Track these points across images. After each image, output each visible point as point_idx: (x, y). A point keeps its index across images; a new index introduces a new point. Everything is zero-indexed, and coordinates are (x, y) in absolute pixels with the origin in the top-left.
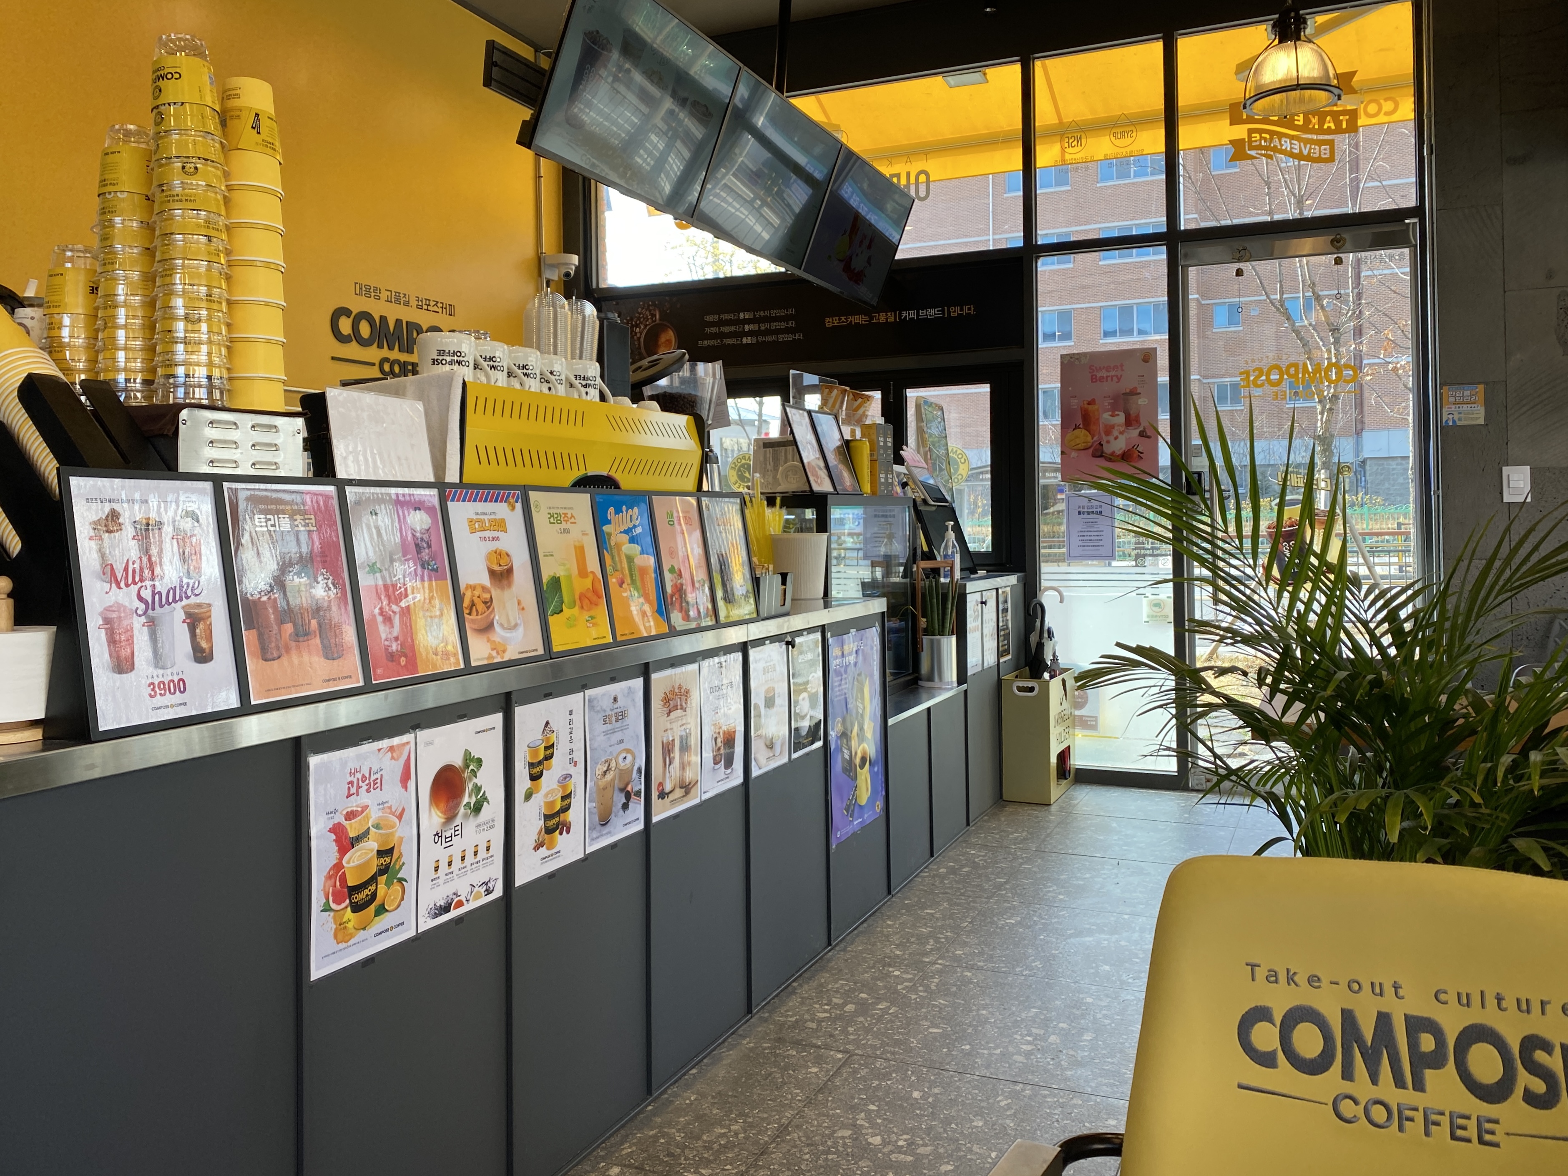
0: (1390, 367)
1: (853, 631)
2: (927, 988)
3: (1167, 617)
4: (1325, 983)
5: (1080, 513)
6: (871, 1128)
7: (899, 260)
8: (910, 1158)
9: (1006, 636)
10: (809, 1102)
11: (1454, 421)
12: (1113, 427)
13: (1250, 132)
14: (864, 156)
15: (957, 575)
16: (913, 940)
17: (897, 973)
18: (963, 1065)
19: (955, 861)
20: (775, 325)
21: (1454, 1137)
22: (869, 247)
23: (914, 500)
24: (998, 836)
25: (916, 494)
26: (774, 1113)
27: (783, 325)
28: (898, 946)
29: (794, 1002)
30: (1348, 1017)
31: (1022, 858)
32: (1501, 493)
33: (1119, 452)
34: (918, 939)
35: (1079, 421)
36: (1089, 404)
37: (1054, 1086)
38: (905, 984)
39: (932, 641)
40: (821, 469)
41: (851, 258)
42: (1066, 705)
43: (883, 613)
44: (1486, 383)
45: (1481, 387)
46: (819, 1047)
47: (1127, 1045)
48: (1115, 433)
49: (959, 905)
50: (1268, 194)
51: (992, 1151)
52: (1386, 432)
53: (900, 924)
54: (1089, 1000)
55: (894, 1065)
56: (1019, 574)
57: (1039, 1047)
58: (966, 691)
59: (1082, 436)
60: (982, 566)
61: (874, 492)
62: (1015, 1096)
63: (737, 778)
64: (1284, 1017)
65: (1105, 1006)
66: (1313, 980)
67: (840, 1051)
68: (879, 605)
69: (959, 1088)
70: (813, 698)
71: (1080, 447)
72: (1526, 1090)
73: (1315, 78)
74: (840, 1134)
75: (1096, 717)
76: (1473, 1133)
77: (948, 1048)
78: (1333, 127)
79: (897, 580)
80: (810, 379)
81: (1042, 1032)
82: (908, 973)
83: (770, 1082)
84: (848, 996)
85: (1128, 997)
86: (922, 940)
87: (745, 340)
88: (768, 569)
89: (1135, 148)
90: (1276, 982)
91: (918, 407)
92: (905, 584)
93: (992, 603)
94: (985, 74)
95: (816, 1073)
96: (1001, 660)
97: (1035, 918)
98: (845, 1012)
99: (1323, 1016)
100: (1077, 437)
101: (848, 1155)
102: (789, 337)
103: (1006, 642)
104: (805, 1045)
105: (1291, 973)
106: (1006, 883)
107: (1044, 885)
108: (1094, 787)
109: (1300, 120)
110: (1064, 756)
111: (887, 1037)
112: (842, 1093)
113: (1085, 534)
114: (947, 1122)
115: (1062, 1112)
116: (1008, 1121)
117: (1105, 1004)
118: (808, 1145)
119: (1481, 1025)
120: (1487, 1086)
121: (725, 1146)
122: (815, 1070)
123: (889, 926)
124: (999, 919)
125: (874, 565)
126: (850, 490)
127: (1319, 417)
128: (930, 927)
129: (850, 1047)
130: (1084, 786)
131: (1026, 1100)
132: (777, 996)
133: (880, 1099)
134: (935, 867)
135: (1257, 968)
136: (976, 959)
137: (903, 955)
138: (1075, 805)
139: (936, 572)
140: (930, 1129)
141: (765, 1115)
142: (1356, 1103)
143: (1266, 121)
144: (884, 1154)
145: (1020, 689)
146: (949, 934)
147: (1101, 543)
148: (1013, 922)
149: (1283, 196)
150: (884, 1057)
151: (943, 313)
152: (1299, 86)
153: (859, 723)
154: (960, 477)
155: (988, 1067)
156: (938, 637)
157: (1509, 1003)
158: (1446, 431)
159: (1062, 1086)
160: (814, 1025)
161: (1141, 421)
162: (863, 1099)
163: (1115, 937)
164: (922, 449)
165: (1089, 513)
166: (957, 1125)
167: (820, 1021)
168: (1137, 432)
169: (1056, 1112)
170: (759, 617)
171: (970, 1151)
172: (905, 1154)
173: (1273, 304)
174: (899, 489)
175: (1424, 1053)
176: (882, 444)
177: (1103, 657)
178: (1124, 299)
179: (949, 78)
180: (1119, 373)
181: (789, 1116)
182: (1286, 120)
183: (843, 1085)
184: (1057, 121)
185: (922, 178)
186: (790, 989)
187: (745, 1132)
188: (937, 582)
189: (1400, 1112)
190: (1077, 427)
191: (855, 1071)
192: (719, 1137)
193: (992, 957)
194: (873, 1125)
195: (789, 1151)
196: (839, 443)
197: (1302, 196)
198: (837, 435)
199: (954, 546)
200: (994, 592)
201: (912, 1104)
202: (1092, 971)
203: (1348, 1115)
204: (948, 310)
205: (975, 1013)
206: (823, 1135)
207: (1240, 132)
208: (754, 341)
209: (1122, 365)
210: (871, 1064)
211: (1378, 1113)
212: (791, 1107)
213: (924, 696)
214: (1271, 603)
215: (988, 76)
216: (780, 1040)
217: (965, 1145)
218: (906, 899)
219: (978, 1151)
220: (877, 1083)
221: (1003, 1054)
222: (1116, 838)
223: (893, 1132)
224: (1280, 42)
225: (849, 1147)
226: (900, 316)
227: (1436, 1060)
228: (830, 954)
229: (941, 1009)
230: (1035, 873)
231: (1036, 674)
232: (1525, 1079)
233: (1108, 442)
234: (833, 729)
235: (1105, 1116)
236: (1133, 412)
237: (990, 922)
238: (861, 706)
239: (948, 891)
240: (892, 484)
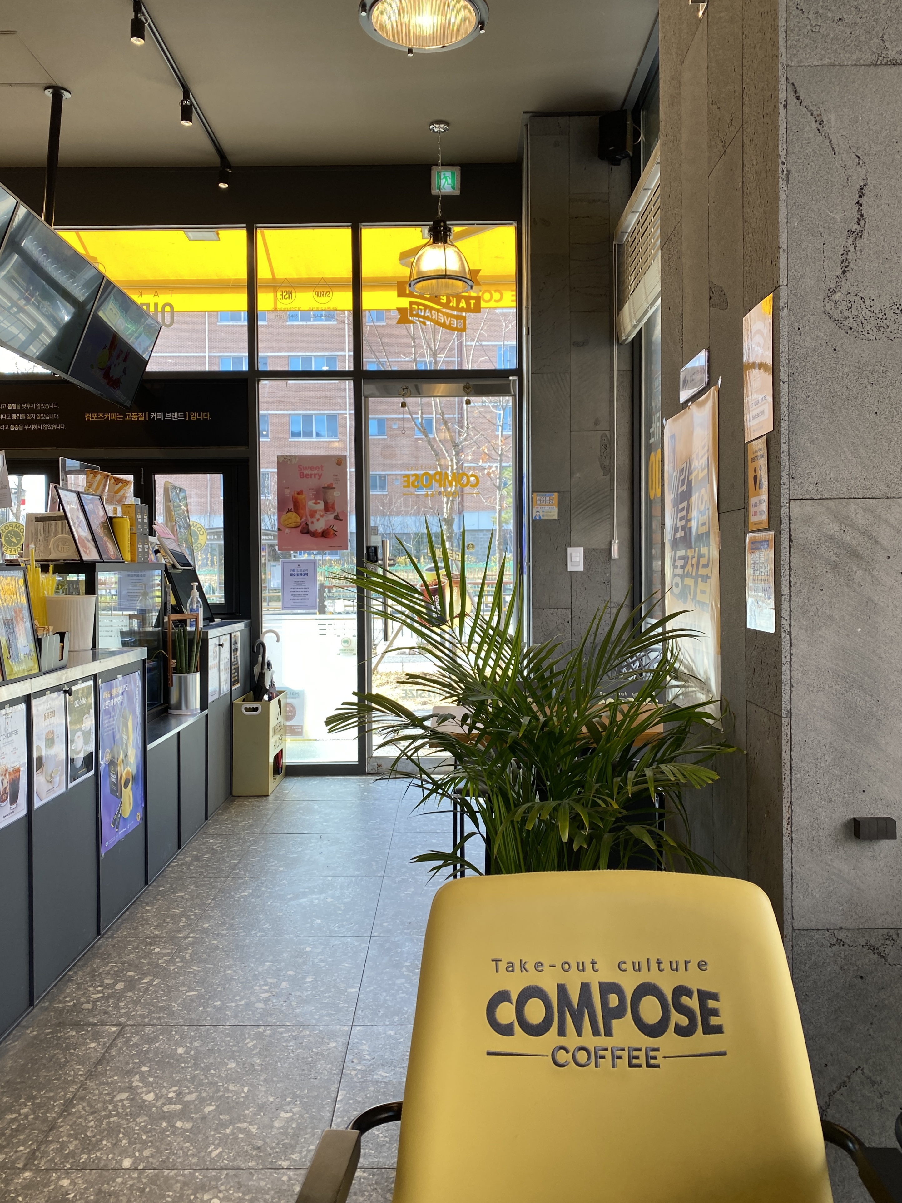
0: (486, 471)
1: (120, 677)
2: (183, 959)
3: (353, 650)
4: (546, 967)
5: (291, 575)
6: (145, 1087)
7: (149, 373)
8: (179, 1107)
9: (237, 670)
10: (90, 1075)
11: (540, 517)
12: (315, 512)
13: (411, 303)
14: (120, 286)
15: (201, 624)
16: (168, 920)
17: (157, 950)
18: (217, 1019)
19: (198, 850)
20: (39, 416)
21: (631, 1065)
22: (125, 360)
23: (165, 565)
24: (230, 826)
25: (167, 560)
26: (59, 1091)
27: (48, 417)
28: (156, 927)
29: (71, 988)
30: (562, 989)
31: (250, 841)
32: (567, 565)
33: (320, 530)
34: (172, 919)
35: (291, 506)
36: (298, 494)
37: (287, 1023)
38: (165, 958)
39: (180, 678)
40: (88, 541)
41: (110, 368)
42: (280, 719)
43: (144, 660)
44: (559, 492)
45: (556, 495)
46: (96, 1024)
47: (338, 980)
48: (317, 516)
49: (204, 885)
50: (414, 347)
51: (245, 1087)
52: (477, 513)
53: (157, 908)
54: (308, 949)
55: (160, 1029)
56: (246, 621)
57: (274, 993)
58: (207, 716)
59: (293, 518)
60: (218, 615)
61: (133, 560)
62: (259, 1037)
63: (21, 810)
64: (519, 996)
65: (320, 952)
66: (538, 966)
67: (114, 1025)
68: (139, 654)
69: (214, 1038)
70: (86, 734)
71: (291, 525)
72: (677, 1025)
73: (456, 271)
74: (118, 1098)
75: (302, 726)
76: (642, 1061)
77: (203, 1007)
78: (465, 306)
79: (150, 629)
80: (72, 464)
81: (275, 981)
82: (166, 948)
83: (54, 1063)
84: (117, 976)
85: (336, 942)
86: (175, 919)
87: (12, 427)
88: (48, 630)
89: (331, 305)
90: (513, 971)
91: (166, 490)
92: (158, 632)
93: (227, 645)
94: (218, 234)
95: (94, 1048)
96: (233, 688)
97: (263, 889)
98: (116, 990)
99: (545, 992)
100: (290, 518)
101: (127, 1114)
102: (54, 427)
103: (236, 674)
104: (84, 1025)
105: (523, 963)
106: (238, 863)
107: (268, 861)
108: (299, 778)
109: (444, 299)
110: (278, 757)
111: (153, 1006)
112: (119, 1061)
113: (295, 590)
114: (207, 1068)
115: (295, 1044)
116: (255, 1059)
117: (319, 950)
118: (92, 1113)
119: (648, 983)
120: (652, 1025)
121: (17, 1130)
122: (93, 1045)
123: (148, 911)
124: (235, 894)
125: (131, 617)
126: (113, 558)
127: (445, 505)
128: (181, 907)
129: (122, 1020)
130: (292, 778)
131: (267, 1038)
132: (55, 985)
133: (150, 1060)
134: (182, 857)
135: (499, 962)
136: (220, 928)
137: (161, 934)
138: (287, 794)
139: (183, 622)
140: (194, 1078)
141: (52, 1094)
142: (567, 1051)
143: (421, 297)
144: (157, 1108)
145: (247, 710)
146: (197, 911)
147: (307, 597)
148: (246, 894)
149: (423, 349)
150: (152, 1023)
151: (185, 417)
152: (446, 276)
153: (124, 751)
154: (199, 545)
155: (236, 1016)
156: (186, 674)
157: (665, 965)
158: (536, 524)
159: (294, 1022)
160: (89, 1006)
161: (336, 508)
162: (136, 1063)
163: (322, 896)
164: (169, 524)
165: (298, 575)
166: (215, 1070)
167: (95, 1002)
168: (333, 516)
169: (291, 1044)
170: (42, 672)
171: (227, 1090)
172: (175, 1104)
173: (416, 425)
174: (153, 556)
175: (612, 1008)
176: (139, 520)
177: (344, 704)
178: (306, 410)
179: (189, 233)
180: (320, 472)
181: (73, 1090)
182: (435, 298)
183: (119, 1054)
184: (271, 277)
185: (168, 309)
186: (66, 978)
187: (34, 1113)
188: (185, 630)
189: (596, 1053)
190: (289, 511)
191: (128, 1040)
192: (10, 1122)
193: (232, 925)
194: (147, 1084)
195: (75, 1121)
196: (103, 520)
197: (436, 351)
198: (102, 513)
199: (198, 602)
200: (229, 636)
201: (178, 1060)
202: (308, 925)
203: (561, 1061)
204: (189, 415)
205: (222, 974)
206: (104, 1102)
207: (404, 303)
208: (21, 428)
209: (322, 467)
210: (141, 1031)
211: (582, 1057)
212: (74, 1082)
213: (173, 722)
214: (470, 665)
215: (220, 236)
216: (61, 1024)
217: (223, 1086)
218: (160, 886)
219: (234, 1089)
220: (147, 1046)
221: (247, 1004)
222: (317, 817)
223: (164, 1087)
224: (434, 242)
225: (128, 1107)
226: (149, 417)
227: (619, 1013)
228: (100, 942)
229: (195, 974)
230: (261, 852)
231: (258, 698)
232: (677, 1018)
233: (312, 523)
234: (102, 759)
235: (327, 1041)
236: (330, 501)
237: (229, 897)
238: (125, 737)
239: (194, 875)
240: (148, 553)
